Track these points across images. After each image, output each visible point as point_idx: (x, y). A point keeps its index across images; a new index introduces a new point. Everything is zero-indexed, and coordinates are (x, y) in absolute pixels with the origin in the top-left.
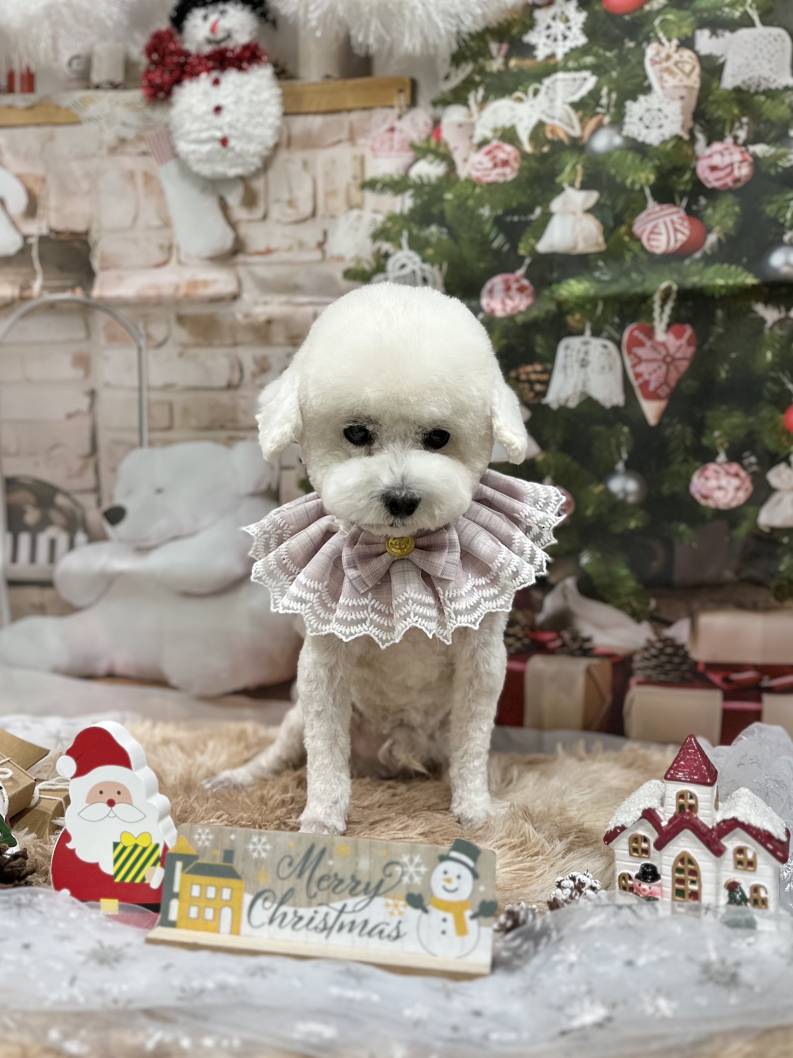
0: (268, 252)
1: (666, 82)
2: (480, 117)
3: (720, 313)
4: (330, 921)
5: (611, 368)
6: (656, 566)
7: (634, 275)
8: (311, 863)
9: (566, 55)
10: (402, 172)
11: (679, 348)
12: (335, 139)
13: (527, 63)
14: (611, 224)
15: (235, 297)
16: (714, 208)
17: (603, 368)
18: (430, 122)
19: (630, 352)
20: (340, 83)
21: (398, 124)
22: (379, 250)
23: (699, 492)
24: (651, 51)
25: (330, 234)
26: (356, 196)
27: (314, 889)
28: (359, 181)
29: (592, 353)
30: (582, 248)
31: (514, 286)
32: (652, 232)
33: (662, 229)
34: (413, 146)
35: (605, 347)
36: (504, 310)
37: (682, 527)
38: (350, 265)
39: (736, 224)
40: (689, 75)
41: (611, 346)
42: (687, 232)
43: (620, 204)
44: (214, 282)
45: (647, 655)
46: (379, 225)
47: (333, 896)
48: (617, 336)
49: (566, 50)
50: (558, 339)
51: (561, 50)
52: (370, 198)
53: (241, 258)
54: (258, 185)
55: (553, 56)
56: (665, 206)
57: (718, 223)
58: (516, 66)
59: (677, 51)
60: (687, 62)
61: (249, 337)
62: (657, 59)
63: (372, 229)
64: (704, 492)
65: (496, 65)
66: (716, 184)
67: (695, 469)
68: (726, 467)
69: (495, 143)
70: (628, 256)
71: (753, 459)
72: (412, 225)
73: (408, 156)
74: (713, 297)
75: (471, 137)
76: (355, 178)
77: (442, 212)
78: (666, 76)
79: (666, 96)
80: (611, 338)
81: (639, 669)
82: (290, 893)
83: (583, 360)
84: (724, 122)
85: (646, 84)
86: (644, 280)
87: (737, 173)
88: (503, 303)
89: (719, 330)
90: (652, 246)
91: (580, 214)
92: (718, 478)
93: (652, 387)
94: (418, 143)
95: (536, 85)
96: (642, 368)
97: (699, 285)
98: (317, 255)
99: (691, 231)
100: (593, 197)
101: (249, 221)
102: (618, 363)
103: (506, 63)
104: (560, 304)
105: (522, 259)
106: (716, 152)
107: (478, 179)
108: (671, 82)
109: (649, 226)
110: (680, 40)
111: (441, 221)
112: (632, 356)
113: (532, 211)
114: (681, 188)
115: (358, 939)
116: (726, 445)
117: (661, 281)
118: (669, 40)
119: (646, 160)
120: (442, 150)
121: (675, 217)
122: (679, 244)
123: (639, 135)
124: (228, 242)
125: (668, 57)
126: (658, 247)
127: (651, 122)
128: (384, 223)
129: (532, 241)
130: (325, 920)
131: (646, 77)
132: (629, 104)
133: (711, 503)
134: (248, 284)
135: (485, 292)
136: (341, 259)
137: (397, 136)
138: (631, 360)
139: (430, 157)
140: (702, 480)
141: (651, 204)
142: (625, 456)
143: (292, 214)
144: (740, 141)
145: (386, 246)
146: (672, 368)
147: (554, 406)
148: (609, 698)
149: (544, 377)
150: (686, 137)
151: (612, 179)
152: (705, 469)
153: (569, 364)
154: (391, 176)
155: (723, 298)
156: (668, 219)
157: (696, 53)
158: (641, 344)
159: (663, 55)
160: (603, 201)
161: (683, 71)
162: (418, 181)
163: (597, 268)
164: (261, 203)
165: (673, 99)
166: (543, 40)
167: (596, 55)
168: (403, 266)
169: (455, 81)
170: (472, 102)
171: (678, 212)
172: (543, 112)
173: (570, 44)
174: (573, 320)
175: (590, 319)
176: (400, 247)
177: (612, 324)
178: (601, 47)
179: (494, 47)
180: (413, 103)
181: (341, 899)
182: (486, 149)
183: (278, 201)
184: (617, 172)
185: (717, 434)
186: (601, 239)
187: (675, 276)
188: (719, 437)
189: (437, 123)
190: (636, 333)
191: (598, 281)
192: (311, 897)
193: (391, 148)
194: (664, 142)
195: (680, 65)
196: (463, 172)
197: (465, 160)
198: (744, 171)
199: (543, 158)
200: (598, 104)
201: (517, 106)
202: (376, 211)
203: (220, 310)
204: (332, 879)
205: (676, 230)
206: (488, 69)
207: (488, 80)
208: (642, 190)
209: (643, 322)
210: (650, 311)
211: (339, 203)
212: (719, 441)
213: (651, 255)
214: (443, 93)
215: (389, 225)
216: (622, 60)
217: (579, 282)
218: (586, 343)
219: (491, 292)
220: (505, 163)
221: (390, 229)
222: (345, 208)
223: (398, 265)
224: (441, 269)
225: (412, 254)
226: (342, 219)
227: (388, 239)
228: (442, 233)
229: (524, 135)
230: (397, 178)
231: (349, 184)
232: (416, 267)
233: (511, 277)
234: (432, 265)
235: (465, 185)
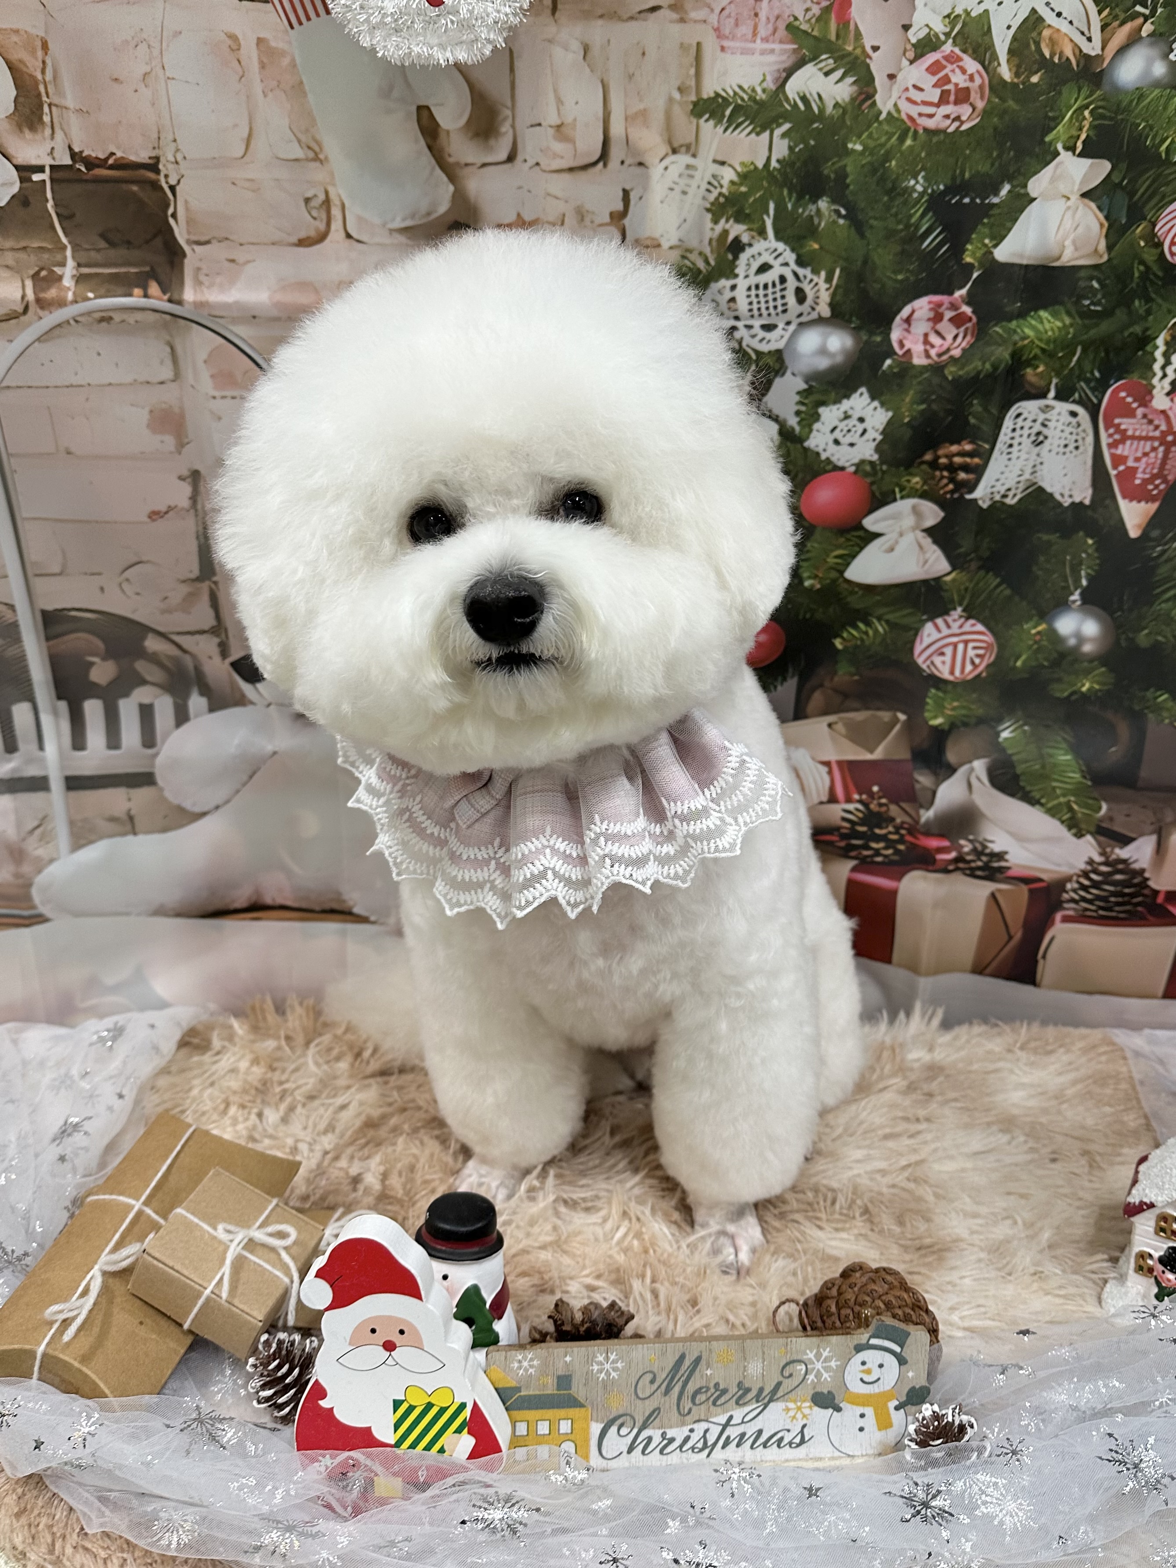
10: (771, 85)
12: (648, 4)
14: (1122, 220)
17: (1066, 446)
19: (1109, 424)
22: (724, 233)
25: (634, 198)
26: (685, 125)
28: (691, 97)
29: (1052, 424)
31: (948, 314)
34: (793, 30)
35: (1074, 416)
36: (927, 355)
41: (1083, 414)
45: (1085, 882)
46: (726, 189)
50: (1006, 407)
52: (710, 132)
63: (712, 195)
69: (948, 47)
72: (785, 192)
73: (785, 51)
75: (906, 27)
77: (842, 175)
80: (1083, 403)
81: (1070, 901)
83: (1039, 434)
88: (927, 341)
91: (1074, 199)
93: (1138, 479)
94: (804, 26)
96: (1125, 449)
100: (1100, 170)
101: (482, 166)
102: (1090, 439)
104: (1019, 351)
105: (967, 269)
107: (912, 119)
111: (838, 191)
112: (1111, 431)
113: (994, 190)
120: (849, 47)
124: (441, 203)
128: (733, 184)
129: (988, 241)
135: (898, 321)
136: (653, 244)
138: (1111, 436)
139: (826, 62)
142: (1084, 582)
143: (563, 153)
145: (736, 230)
147: (984, 504)
149: (975, 462)
151: (1138, 139)
153: (1016, 441)
154: (752, 92)
158: (1129, 412)
162: (802, 106)
163: (1087, 292)
164: (505, 130)
168: (764, 268)
174: (1034, 373)
175: (1059, 374)
177: (1090, 381)
182: (931, 58)
183: (536, 125)
184: (1149, 127)
186: (1102, 245)
193: (755, 31)
196: (886, 100)
197: (892, 77)
199: (1027, 96)
202: (720, 161)
209: (1136, 378)
211: (652, 137)
215: (743, 189)
218: (1047, 409)
219: (908, 320)
220: (963, 96)
221: (745, 195)
222: (664, 149)
223: (755, 266)
224: (829, 280)
225: (781, 246)
226: (656, 171)
227: (740, 217)
228: (837, 212)
229: (1002, 42)
230: (760, 95)
231: (671, 100)
232: (787, 272)
233: (945, 299)
234: (816, 272)
235: (886, 127)
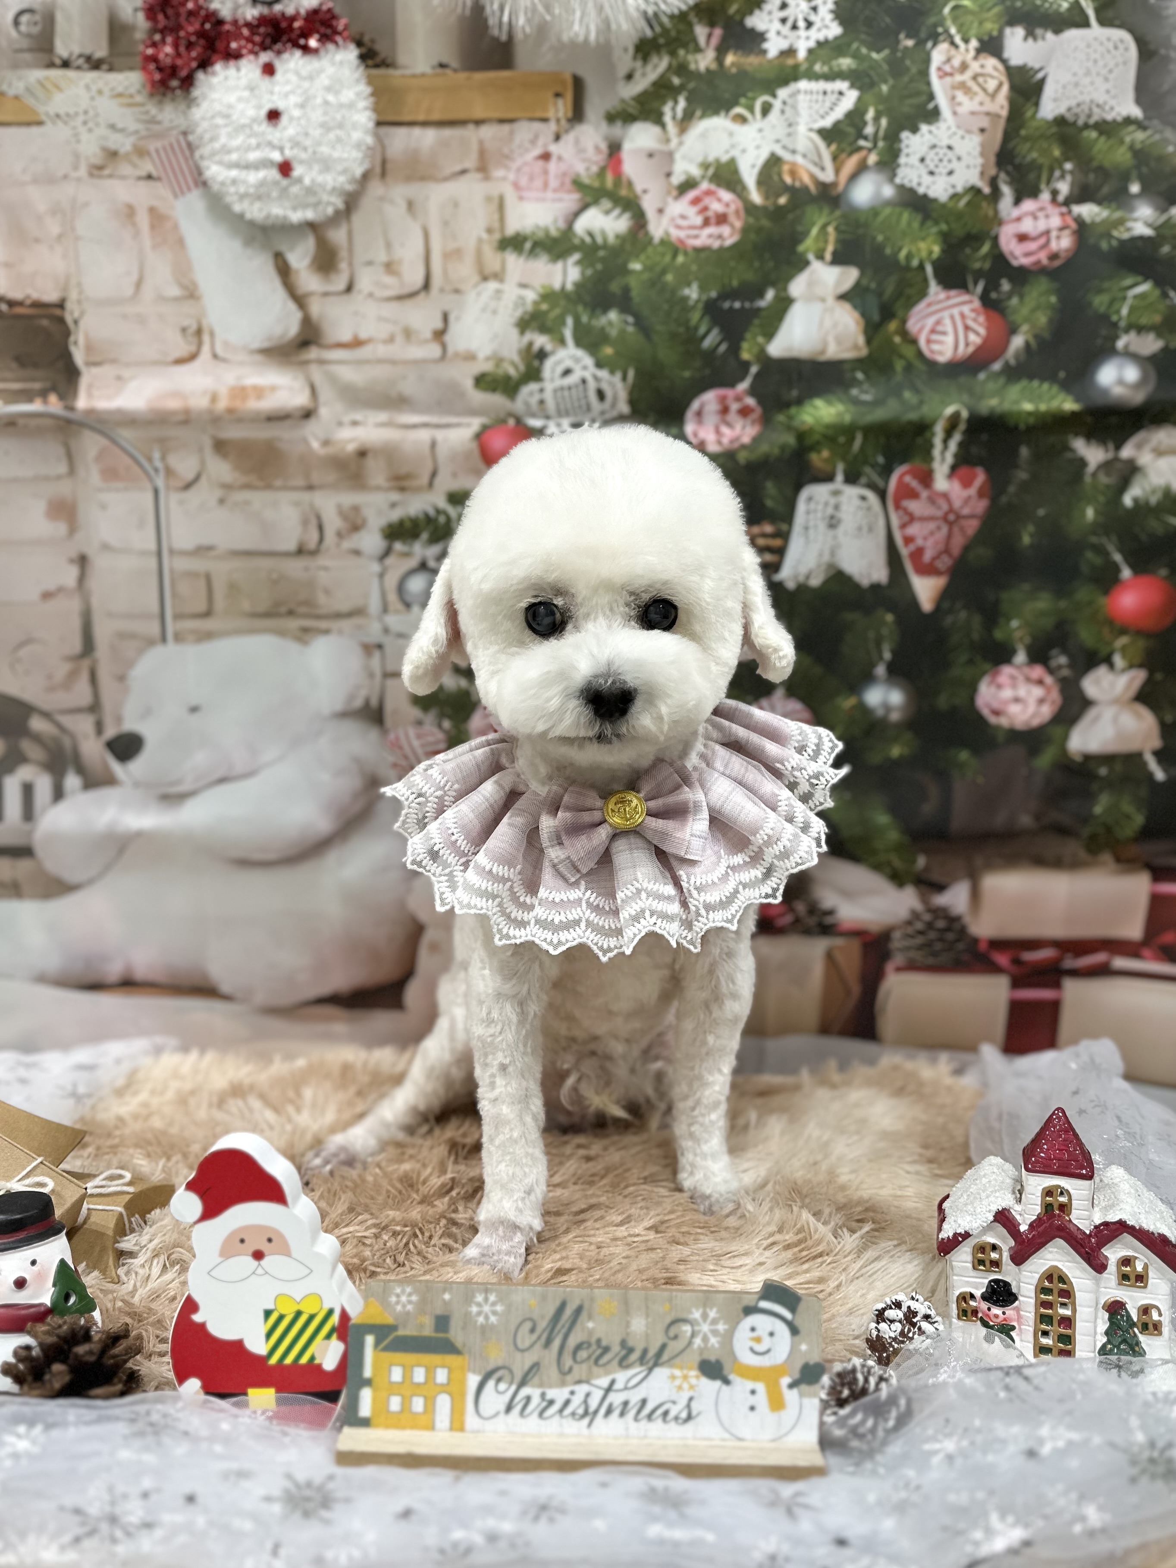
0: (357, 343)
1: (960, 104)
2: (681, 144)
3: (1024, 452)
4: (593, 1403)
5: (871, 530)
6: (928, 809)
7: (907, 395)
8: (563, 1326)
9: (810, 51)
10: (562, 225)
11: (967, 500)
12: (458, 168)
13: (752, 61)
14: (876, 317)
15: (308, 414)
16: (1022, 297)
17: (860, 529)
18: (604, 146)
19: (898, 507)
20: (462, 76)
21: (554, 149)
22: (530, 345)
23: (988, 705)
24: (938, 54)
25: (452, 318)
26: (493, 260)
27: (568, 1362)
28: (497, 236)
29: (844, 507)
30: (833, 352)
31: (734, 407)
32: (933, 331)
33: (948, 326)
34: (578, 184)
35: (863, 498)
36: (719, 442)
37: (964, 755)
38: (487, 367)
39: (1051, 321)
40: (993, 96)
41: (872, 498)
42: (982, 331)
43: (890, 289)
44: (273, 389)
45: (910, 930)
46: (529, 307)
47: (595, 1370)
48: (880, 483)
49: (812, 44)
50: (798, 487)
51: (804, 44)
52: (514, 263)
53: (313, 353)
54: (338, 236)
55: (790, 52)
56: (953, 293)
57: (1027, 320)
58: (733, 64)
59: (976, 58)
60: (992, 77)
61: (331, 477)
62: (947, 68)
63: (518, 313)
64: (995, 705)
65: (704, 61)
66: (1025, 261)
67: (983, 673)
68: (1027, 670)
69: (705, 185)
70: (899, 365)
71: (1063, 660)
72: (580, 308)
73: (571, 200)
74: (1016, 428)
75: (669, 175)
76: (489, 231)
77: (626, 290)
78: (960, 96)
79: (958, 127)
80: (871, 486)
81: (899, 950)
82: (534, 1371)
83: (832, 517)
84: (1040, 168)
85: (931, 106)
86: (921, 402)
87: (1054, 246)
88: (718, 431)
89: (1022, 475)
90: (932, 352)
91: (831, 301)
92: (1014, 686)
93: (927, 556)
94: (586, 181)
95: (766, 98)
96: (914, 530)
97: (999, 410)
98: (435, 350)
99: (988, 329)
100: (851, 275)
101: (326, 294)
102: (881, 523)
103: (720, 59)
104: (802, 436)
105: (746, 365)
106: (1027, 214)
107: (681, 241)
108: (967, 104)
109: (930, 322)
110: (980, 40)
111: (624, 303)
112: (901, 512)
113: (761, 294)
114: (977, 265)
115: (633, 1425)
116: (1028, 640)
117: (947, 405)
118: (966, 41)
119: (929, 223)
120: (623, 192)
121: (966, 309)
122: (971, 349)
123: (919, 184)
124: (292, 327)
125: (964, 67)
126: (941, 353)
127: (937, 166)
128: (536, 303)
129: (760, 340)
130: (585, 1402)
131: (931, 97)
132: (905, 135)
133: (1004, 722)
134: (326, 393)
135: (690, 414)
136: (470, 357)
137: (553, 166)
138: (900, 518)
139: (606, 204)
140: (993, 689)
141: (934, 288)
142: (887, 655)
143: (392, 285)
144: (1061, 198)
145: (541, 340)
146: (956, 530)
147: (791, 585)
148: (856, 989)
149: (777, 543)
150: (987, 190)
151: (878, 249)
152: (996, 674)
153: (811, 524)
154: (547, 231)
155: (1030, 429)
156: (956, 311)
157: (1004, 61)
158: (913, 495)
159: (956, 62)
160: (865, 282)
161: (985, 90)
162: (588, 240)
163: (854, 382)
164: (343, 266)
165: (969, 132)
166: (776, 25)
167: (855, 56)
168: (568, 372)
169: (641, 84)
170: (668, 118)
171: (970, 302)
172: (778, 141)
173: (817, 35)
174: (819, 458)
175: (844, 459)
176: (562, 342)
177: (873, 466)
178: (863, 43)
179: (701, 31)
180: (578, 115)
181: (607, 1373)
182: (692, 194)
183: (370, 263)
184: (887, 239)
185: (1015, 623)
186: (861, 340)
187: (965, 397)
188: (1019, 628)
189: (614, 149)
190: (908, 479)
191: (856, 402)
192: (564, 1373)
193: (546, 185)
194: (955, 197)
195: (981, 80)
196: (657, 229)
197: (661, 211)
198: (1064, 243)
199: (777, 214)
200: (861, 135)
201: (736, 127)
202: (523, 286)
203: (283, 433)
204: (594, 1347)
205: (967, 328)
206: (692, 67)
207: (691, 85)
208: (921, 267)
209: (918, 463)
210: (930, 446)
211: (465, 270)
212: (1017, 634)
213: (932, 365)
214: (623, 101)
215: (544, 307)
216: (896, 67)
217: (829, 403)
218: (836, 493)
219: (699, 414)
220: (722, 219)
221: (546, 313)
222: (476, 278)
223: (560, 369)
224: (624, 378)
225: (580, 353)
226: (471, 296)
227: (543, 329)
228: (626, 322)
229: (749, 176)
230: (554, 233)
231: (480, 241)
232: (587, 375)
233: (729, 393)
234: (612, 372)
235: (661, 249)
